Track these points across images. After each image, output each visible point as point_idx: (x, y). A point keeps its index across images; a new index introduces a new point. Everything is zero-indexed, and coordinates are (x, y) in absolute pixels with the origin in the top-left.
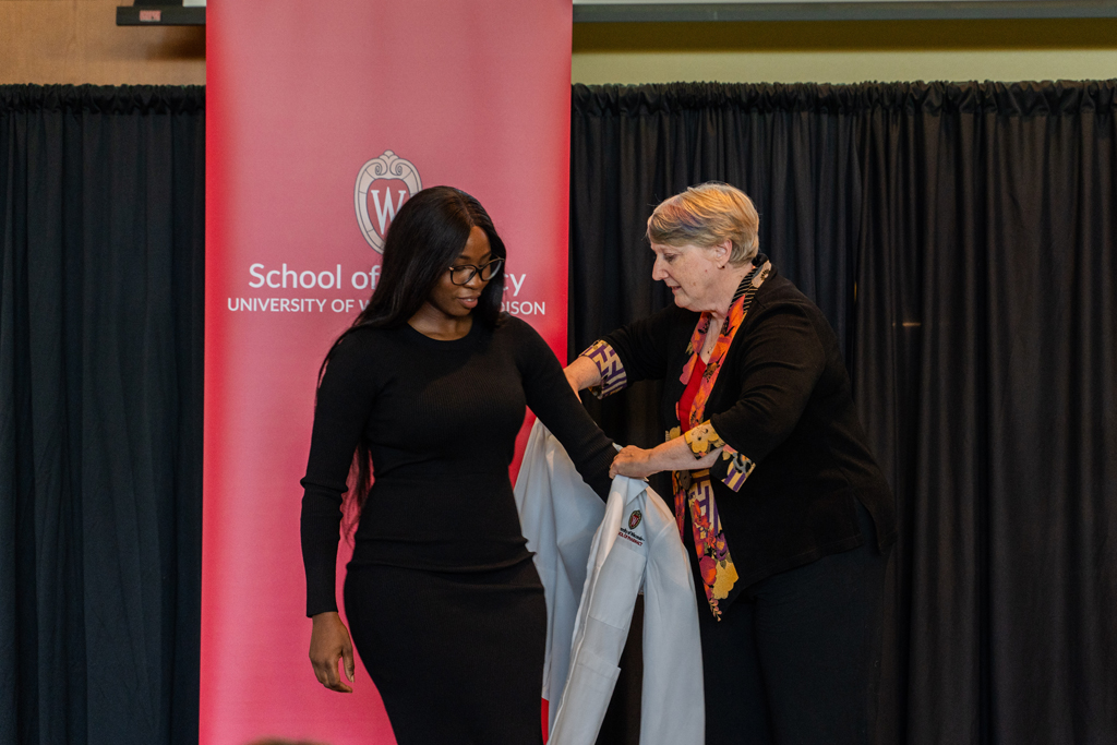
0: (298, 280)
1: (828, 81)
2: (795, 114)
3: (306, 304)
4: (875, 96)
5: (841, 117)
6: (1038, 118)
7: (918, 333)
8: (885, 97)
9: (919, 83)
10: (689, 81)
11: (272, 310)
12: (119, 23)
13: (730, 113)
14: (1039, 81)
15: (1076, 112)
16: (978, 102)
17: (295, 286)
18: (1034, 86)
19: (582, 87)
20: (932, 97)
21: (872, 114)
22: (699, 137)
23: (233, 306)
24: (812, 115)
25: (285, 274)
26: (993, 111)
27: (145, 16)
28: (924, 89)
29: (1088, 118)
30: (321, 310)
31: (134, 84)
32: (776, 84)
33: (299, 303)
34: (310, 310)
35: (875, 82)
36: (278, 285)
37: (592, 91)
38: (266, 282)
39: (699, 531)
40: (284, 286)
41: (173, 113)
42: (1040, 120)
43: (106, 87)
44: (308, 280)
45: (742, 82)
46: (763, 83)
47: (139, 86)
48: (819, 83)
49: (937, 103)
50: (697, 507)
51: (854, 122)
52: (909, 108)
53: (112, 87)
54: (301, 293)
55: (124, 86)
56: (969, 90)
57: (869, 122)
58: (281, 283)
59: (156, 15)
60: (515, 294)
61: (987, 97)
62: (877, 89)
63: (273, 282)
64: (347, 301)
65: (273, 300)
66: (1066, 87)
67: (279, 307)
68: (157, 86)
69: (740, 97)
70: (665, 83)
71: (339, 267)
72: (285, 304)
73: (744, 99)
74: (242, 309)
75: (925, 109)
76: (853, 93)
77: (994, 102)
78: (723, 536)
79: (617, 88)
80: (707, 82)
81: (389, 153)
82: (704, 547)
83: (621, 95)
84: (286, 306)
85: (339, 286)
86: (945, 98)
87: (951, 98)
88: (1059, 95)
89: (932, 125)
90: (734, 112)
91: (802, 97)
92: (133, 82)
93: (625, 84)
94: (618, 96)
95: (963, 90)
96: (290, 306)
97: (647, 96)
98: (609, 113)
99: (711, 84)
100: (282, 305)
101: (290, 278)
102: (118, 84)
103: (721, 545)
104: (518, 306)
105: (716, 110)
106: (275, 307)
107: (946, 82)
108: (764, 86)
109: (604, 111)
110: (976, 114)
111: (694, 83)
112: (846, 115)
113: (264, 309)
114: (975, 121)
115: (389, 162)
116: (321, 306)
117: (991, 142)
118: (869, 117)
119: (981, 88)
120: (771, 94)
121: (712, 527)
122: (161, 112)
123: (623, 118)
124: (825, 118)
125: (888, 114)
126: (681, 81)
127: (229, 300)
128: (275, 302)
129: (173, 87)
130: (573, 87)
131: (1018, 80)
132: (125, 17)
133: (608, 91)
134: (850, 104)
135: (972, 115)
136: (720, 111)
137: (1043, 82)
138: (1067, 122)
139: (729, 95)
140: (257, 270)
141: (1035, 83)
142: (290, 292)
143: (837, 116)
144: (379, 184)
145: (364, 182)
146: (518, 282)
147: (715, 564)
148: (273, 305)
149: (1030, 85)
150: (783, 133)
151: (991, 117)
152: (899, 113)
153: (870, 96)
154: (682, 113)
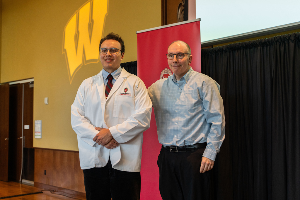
2: (257, 48)
4: (276, 40)
8: (279, 39)
21: (276, 45)
24: (261, 47)
37: (212, 49)
49: (293, 38)
52: (286, 42)
62: (277, 37)
69: (243, 45)
75: (290, 41)
76: (271, 40)
83: (218, 49)
86: (296, 37)
89: (292, 45)
90: (243, 50)
98: (217, 54)
112: (270, 46)
118: (275, 45)
123: (219, 55)
124: (265, 47)
125: (280, 44)
133: (215, 49)
134: (270, 43)
136: (240, 50)
139: (241, 45)
143: (267, 47)
152: (284, 43)
153: (275, 40)
154: (231, 51)
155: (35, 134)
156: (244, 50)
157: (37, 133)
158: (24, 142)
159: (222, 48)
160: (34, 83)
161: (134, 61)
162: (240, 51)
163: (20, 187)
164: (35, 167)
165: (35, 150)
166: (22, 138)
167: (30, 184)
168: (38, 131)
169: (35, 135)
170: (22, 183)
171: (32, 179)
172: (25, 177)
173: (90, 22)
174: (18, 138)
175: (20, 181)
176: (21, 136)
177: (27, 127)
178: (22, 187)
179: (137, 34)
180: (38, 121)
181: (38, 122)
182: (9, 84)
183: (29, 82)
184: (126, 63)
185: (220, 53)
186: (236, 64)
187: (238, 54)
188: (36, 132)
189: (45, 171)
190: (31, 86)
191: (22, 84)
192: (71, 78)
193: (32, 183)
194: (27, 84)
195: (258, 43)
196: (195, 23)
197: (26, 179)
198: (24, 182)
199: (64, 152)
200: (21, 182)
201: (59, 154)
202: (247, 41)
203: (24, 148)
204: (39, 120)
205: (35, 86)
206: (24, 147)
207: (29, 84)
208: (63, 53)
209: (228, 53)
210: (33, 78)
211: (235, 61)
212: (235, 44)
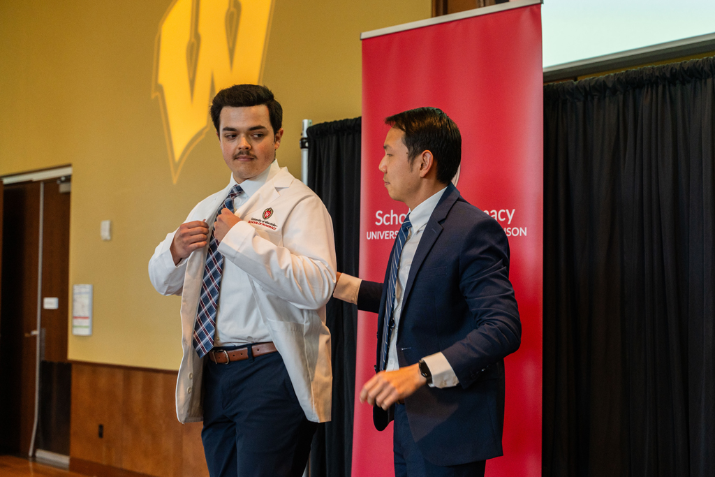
0: (398, 220)
2: (703, 81)
11: (386, 238)
13: (661, 86)
17: (397, 223)
23: (368, 237)
25: (392, 216)
36: (389, 223)
38: (383, 222)
40: (392, 223)
58: (390, 221)
60: (509, 223)
63: (387, 222)
65: (386, 232)
67: (388, 237)
69: (664, 73)
73: (668, 75)
74: (372, 238)
84: (392, 235)
90: (664, 87)
97: (607, 83)
98: (588, 98)
100: (390, 235)
101: (394, 218)
104: (510, 230)
105: (652, 87)
109: (584, 98)
113: (382, 238)
120: (686, 69)
123: (596, 100)
127: (367, 233)
136: (655, 88)
139: (657, 74)
140: (379, 215)
142: (394, 227)
146: (510, 214)
148: (386, 235)
154: (630, 91)
155: (72, 322)
156: (667, 87)
157: (80, 320)
158: (43, 344)
159: (604, 81)
160: (74, 179)
161: (352, 118)
162: (654, 93)
163: (31, 470)
164: (73, 416)
165: (74, 367)
166: (36, 332)
167: (57, 462)
168: (82, 314)
169: (73, 326)
170: (37, 459)
171: (63, 449)
172: (46, 442)
173: (232, 9)
174: (27, 335)
175: (30, 453)
176: (35, 329)
177: (51, 303)
178: (36, 471)
179: (364, 40)
180: (82, 285)
181: (83, 290)
182: (2, 182)
183: (59, 178)
184: (331, 123)
185: (597, 97)
186: (642, 128)
187: (648, 99)
188: (76, 318)
189: (101, 427)
190: (63, 188)
191: (38, 182)
192: (176, 165)
193: (64, 460)
194: (52, 184)
195: (706, 68)
196: (528, 9)
197: (48, 448)
198: (42, 458)
199: (154, 375)
200: (34, 456)
201: (139, 379)
202: (676, 63)
203: (43, 364)
204: (85, 282)
205: (75, 189)
206: (43, 359)
207: (58, 182)
208: (153, 96)
209: (621, 97)
210: (69, 165)
211: (640, 118)
212: (641, 72)
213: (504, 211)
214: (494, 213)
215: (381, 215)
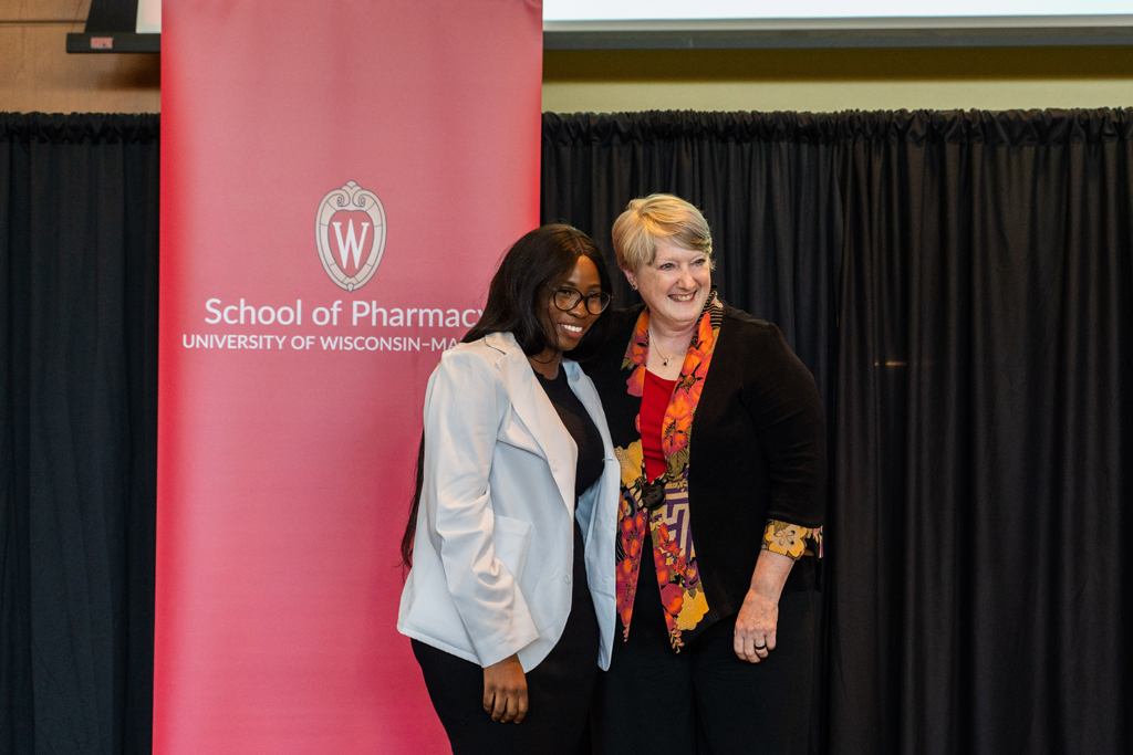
0: (257, 316)
1: (808, 110)
2: (774, 143)
3: (265, 340)
4: (857, 125)
5: (822, 147)
6: (1026, 148)
7: (903, 373)
8: (868, 124)
9: (903, 112)
10: (663, 109)
11: (230, 347)
12: (69, 51)
13: (706, 143)
14: (1027, 109)
15: (1065, 142)
16: (964, 131)
17: (253, 322)
18: (1022, 116)
19: (552, 115)
20: (916, 126)
21: (854, 144)
22: (675, 166)
23: (189, 343)
24: (791, 144)
25: (243, 309)
26: (979, 141)
27: (97, 43)
28: (908, 118)
29: (1078, 149)
30: (280, 347)
31: (85, 111)
32: (754, 113)
33: (257, 340)
34: (269, 347)
35: (857, 110)
36: (236, 321)
37: (563, 119)
38: (222, 318)
39: (664, 557)
40: (242, 322)
41: (125, 142)
42: (1028, 152)
43: (55, 115)
44: (267, 315)
45: (719, 110)
46: (740, 112)
47: (89, 114)
48: (799, 112)
49: (921, 133)
50: (664, 531)
51: (836, 151)
52: (893, 138)
53: (61, 114)
54: (259, 329)
55: (74, 114)
56: (955, 118)
57: (850, 152)
58: (238, 318)
59: (108, 42)
61: (973, 126)
62: (859, 117)
63: (231, 319)
64: (308, 338)
65: (230, 336)
66: (1055, 115)
67: (236, 344)
68: (108, 114)
69: (716, 125)
70: (638, 111)
71: (299, 302)
72: (242, 340)
73: (721, 128)
74: (198, 346)
75: (909, 139)
76: (833, 122)
77: (980, 131)
78: (695, 564)
79: (588, 116)
80: (682, 110)
81: (351, 184)
82: (669, 574)
83: (593, 123)
84: (244, 343)
85: (299, 323)
86: (930, 127)
87: (935, 126)
88: (1048, 124)
89: (916, 155)
90: (710, 142)
91: (781, 126)
92: (84, 111)
93: (597, 112)
94: (589, 126)
95: (948, 119)
96: (248, 343)
97: (620, 125)
98: (580, 140)
99: (686, 112)
100: (240, 342)
101: (248, 313)
102: (67, 112)
103: (692, 573)
105: (692, 140)
106: (232, 344)
107: (931, 110)
108: (741, 114)
109: (574, 141)
110: (962, 144)
111: (669, 111)
112: (827, 145)
113: (220, 346)
114: (961, 151)
115: (351, 193)
116: (280, 343)
117: (977, 173)
118: (850, 147)
119: (968, 118)
120: (749, 123)
121: (683, 553)
122: (112, 141)
123: (594, 149)
124: (805, 147)
125: (870, 143)
126: (655, 109)
127: (185, 336)
128: (232, 339)
129: (125, 115)
130: (543, 115)
131: (1005, 109)
132: (76, 45)
133: (579, 120)
134: (830, 133)
135: (958, 146)
136: (696, 141)
137: (1032, 111)
138: (1055, 152)
139: (704, 123)
140: (213, 305)
141: (1023, 111)
142: (248, 329)
143: (817, 146)
144: (341, 216)
145: (326, 213)
147: (683, 592)
148: (230, 341)
149: (1018, 114)
150: (761, 165)
151: (978, 148)
152: (882, 143)
153: (852, 125)
154: (656, 142)
156: (714, 144)
162: (696, 148)
185: (598, 143)
209: (640, 150)
213: (474, 312)
214: (453, 315)
215: (221, 308)
